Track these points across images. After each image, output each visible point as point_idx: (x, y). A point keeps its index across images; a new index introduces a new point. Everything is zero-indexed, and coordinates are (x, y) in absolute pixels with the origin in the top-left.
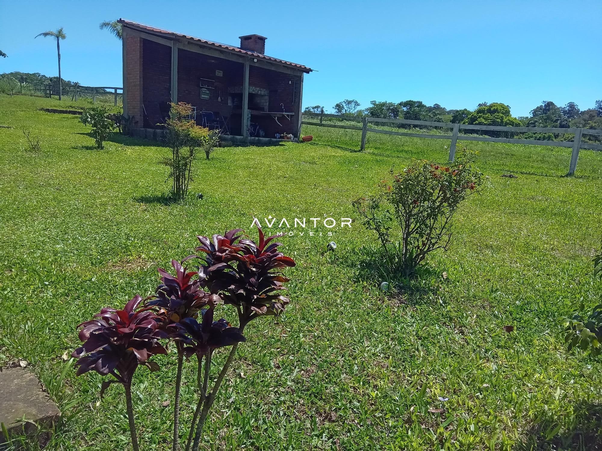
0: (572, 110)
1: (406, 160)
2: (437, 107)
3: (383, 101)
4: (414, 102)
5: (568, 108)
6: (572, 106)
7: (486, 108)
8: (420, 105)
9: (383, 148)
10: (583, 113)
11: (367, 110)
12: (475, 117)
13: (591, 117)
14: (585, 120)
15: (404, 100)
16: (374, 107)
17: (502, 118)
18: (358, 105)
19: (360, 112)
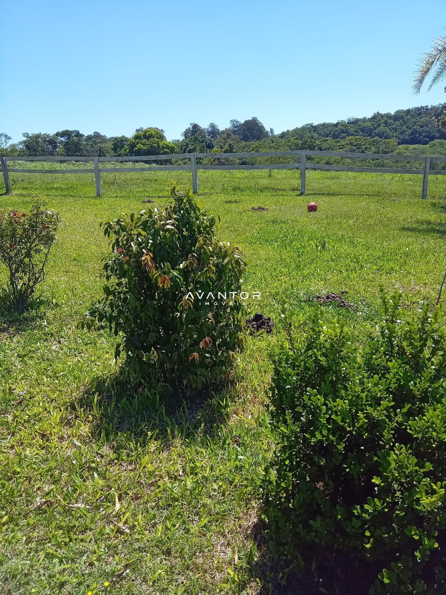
0: (214, 131)
1: (55, 198)
2: (97, 135)
3: (37, 132)
4: (72, 132)
5: (210, 128)
6: (213, 126)
7: (142, 134)
8: (78, 134)
9: (31, 188)
10: (223, 132)
11: (21, 143)
12: (133, 143)
13: (229, 135)
14: (224, 139)
15: (61, 130)
16: (28, 140)
17: (158, 143)
18: (10, 138)
19: (13, 145)
